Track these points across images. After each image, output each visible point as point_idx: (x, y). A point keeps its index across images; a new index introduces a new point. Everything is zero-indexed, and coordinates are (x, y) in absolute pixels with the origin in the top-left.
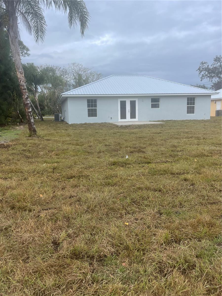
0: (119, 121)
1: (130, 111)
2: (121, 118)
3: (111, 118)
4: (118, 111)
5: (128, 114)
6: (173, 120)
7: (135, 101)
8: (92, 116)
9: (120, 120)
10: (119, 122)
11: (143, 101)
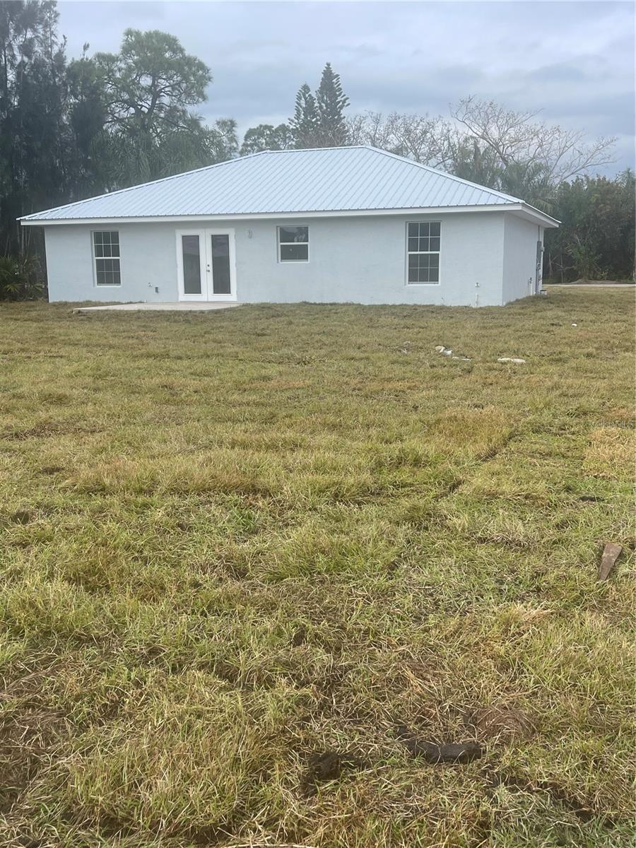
0: (180, 300)
1: (211, 268)
2: (186, 292)
3: (157, 288)
4: (177, 266)
5: (207, 279)
6: (353, 304)
7: (226, 237)
8: (109, 282)
9: (183, 297)
10: (182, 302)
11: (250, 237)
